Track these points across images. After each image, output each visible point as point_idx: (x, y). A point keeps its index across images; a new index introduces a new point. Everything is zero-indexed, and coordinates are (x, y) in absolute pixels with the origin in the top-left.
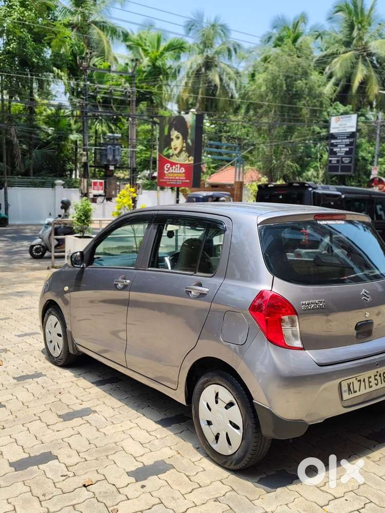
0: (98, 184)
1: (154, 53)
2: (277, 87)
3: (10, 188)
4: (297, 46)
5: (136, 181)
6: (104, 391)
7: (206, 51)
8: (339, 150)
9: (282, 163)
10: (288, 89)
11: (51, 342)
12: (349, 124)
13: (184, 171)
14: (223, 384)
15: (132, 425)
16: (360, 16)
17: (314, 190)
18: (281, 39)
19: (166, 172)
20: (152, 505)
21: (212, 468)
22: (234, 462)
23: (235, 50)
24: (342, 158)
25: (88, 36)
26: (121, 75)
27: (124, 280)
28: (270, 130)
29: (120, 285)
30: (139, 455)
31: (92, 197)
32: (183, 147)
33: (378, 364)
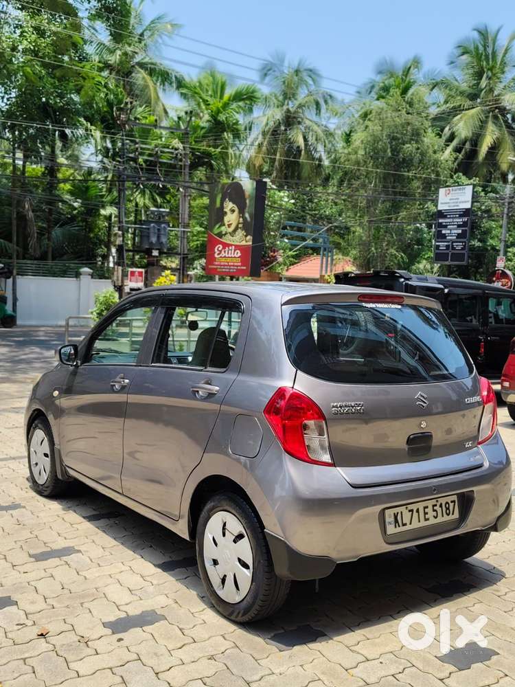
0: (137, 273)
1: (216, 103)
2: (378, 152)
3: (20, 277)
4: (406, 99)
5: (187, 271)
6: (97, 527)
7: (286, 103)
8: (449, 232)
9: (383, 251)
10: (393, 154)
11: (37, 464)
12: (462, 198)
13: (239, 254)
14: (231, 511)
15: (124, 568)
16: (491, 60)
17: (407, 282)
18: (386, 89)
19: (216, 256)
20: (126, 661)
21: (215, 621)
22: (242, 612)
23: (326, 102)
24: (453, 242)
25: (131, 80)
26: (172, 133)
27: (122, 380)
28: (368, 207)
29: (117, 386)
30: (124, 603)
31: (129, 291)
32: (239, 223)
33: (435, 489)
